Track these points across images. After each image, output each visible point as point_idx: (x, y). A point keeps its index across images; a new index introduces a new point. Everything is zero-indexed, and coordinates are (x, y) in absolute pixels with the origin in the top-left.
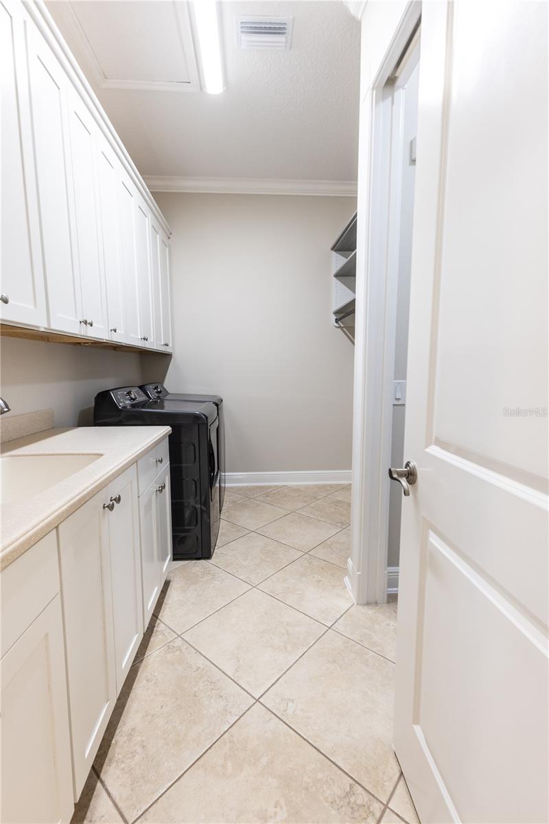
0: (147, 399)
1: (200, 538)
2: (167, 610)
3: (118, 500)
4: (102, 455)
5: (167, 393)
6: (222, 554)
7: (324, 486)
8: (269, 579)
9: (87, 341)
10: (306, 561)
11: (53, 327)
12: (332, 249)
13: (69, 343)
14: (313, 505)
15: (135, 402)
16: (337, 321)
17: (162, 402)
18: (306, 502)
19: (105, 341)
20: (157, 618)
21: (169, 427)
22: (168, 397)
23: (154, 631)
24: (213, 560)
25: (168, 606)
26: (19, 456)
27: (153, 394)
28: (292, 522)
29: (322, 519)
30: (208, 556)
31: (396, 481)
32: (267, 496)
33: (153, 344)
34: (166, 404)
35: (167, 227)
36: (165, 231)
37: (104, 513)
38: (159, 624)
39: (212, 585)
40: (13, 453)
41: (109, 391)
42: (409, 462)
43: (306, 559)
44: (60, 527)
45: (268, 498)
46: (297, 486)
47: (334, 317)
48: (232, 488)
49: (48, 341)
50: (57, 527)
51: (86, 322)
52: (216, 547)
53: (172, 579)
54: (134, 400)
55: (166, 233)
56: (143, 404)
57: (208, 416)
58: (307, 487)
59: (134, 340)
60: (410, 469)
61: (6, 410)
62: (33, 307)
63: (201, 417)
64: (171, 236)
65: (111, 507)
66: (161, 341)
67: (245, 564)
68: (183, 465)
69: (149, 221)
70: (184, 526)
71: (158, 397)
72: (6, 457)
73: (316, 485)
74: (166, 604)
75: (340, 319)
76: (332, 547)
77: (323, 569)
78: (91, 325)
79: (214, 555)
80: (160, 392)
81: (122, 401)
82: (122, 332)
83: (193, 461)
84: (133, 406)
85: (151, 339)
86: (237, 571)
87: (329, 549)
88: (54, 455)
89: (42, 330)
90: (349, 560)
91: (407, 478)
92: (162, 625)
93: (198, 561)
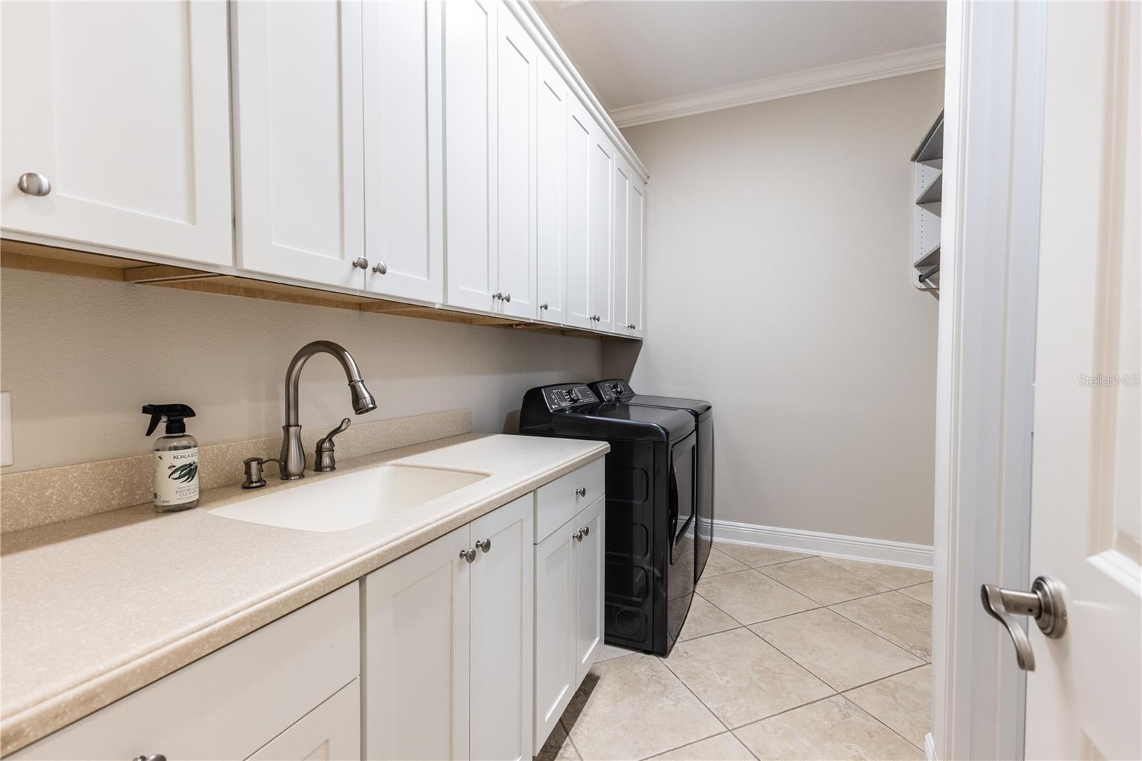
0: (598, 400)
1: (650, 619)
2: (584, 725)
3: (486, 547)
4: (488, 475)
5: (632, 394)
6: (686, 653)
7: (895, 570)
8: (758, 725)
9: (511, 322)
10: (836, 710)
11: (450, 303)
12: (913, 159)
13: (493, 325)
14: (865, 601)
15: (577, 404)
16: (922, 279)
17: (627, 407)
18: (852, 593)
19: (532, 321)
20: (568, 734)
21: (607, 443)
22: (633, 401)
23: (559, 755)
24: (667, 659)
25: (587, 718)
26: (403, 466)
27: (608, 394)
28: (818, 625)
29: (880, 633)
30: (663, 652)
31: (1000, 624)
32: (778, 568)
33: (611, 325)
34: (632, 410)
35: (643, 170)
36: (639, 175)
37: (461, 564)
38: (567, 745)
39: (660, 705)
40: (399, 461)
41: (540, 388)
42: (1041, 579)
43: (837, 705)
44: (369, 578)
45: (781, 573)
46: (839, 560)
47: (917, 273)
48: (722, 545)
49: (470, 323)
50: (362, 580)
51: (499, 296)
52: (679, 640)
53: (602, 676)
54: (575, 401)
55: (641, 177)
56: (591, 409)
57: (670, 430)
58: (858, 567)
59: (579, 320)
60: (1045, 594)
61: (371, 406)
62: (424, 279)
63: (660, 433)
64: (648, 181)
65: (471, 557)
66: (625, 323)
67: (720, 682)
68: (635, 502)
69: (614, 162)
70: (632, 596)
71: (618, 399)
72: (390, 465)
73: (877, 566)
74: (585, 715)
75: (928, 276)
76: (898, 695)
77: (871, 736)
78: (508, 300)
79: (673, 652)
80: (620, 393)
81: (557, 403)
82: (560, 310)
83: (645, 497)
84: (574, 409)
85: (606, 318)
86: (705, 692)
87: (891, 699)
88: (438, 469)
89: (438, 306)
90: (929, 736)
91: (1038, 618)
92: (571, 749)
93: (646, 656)
